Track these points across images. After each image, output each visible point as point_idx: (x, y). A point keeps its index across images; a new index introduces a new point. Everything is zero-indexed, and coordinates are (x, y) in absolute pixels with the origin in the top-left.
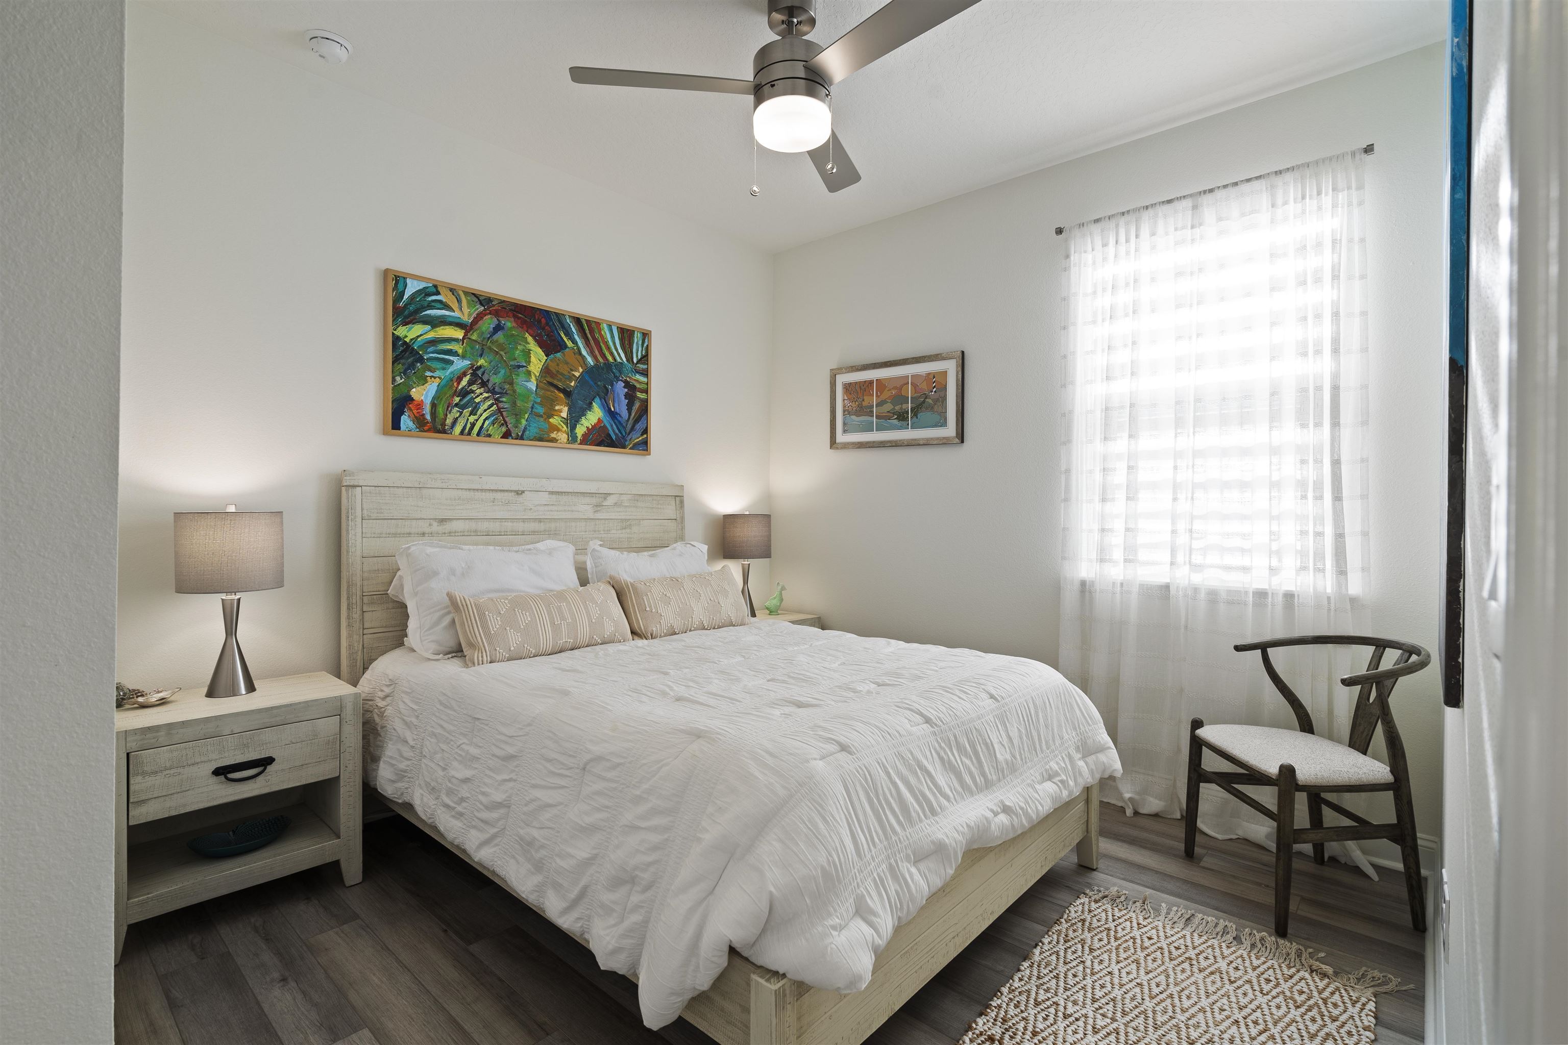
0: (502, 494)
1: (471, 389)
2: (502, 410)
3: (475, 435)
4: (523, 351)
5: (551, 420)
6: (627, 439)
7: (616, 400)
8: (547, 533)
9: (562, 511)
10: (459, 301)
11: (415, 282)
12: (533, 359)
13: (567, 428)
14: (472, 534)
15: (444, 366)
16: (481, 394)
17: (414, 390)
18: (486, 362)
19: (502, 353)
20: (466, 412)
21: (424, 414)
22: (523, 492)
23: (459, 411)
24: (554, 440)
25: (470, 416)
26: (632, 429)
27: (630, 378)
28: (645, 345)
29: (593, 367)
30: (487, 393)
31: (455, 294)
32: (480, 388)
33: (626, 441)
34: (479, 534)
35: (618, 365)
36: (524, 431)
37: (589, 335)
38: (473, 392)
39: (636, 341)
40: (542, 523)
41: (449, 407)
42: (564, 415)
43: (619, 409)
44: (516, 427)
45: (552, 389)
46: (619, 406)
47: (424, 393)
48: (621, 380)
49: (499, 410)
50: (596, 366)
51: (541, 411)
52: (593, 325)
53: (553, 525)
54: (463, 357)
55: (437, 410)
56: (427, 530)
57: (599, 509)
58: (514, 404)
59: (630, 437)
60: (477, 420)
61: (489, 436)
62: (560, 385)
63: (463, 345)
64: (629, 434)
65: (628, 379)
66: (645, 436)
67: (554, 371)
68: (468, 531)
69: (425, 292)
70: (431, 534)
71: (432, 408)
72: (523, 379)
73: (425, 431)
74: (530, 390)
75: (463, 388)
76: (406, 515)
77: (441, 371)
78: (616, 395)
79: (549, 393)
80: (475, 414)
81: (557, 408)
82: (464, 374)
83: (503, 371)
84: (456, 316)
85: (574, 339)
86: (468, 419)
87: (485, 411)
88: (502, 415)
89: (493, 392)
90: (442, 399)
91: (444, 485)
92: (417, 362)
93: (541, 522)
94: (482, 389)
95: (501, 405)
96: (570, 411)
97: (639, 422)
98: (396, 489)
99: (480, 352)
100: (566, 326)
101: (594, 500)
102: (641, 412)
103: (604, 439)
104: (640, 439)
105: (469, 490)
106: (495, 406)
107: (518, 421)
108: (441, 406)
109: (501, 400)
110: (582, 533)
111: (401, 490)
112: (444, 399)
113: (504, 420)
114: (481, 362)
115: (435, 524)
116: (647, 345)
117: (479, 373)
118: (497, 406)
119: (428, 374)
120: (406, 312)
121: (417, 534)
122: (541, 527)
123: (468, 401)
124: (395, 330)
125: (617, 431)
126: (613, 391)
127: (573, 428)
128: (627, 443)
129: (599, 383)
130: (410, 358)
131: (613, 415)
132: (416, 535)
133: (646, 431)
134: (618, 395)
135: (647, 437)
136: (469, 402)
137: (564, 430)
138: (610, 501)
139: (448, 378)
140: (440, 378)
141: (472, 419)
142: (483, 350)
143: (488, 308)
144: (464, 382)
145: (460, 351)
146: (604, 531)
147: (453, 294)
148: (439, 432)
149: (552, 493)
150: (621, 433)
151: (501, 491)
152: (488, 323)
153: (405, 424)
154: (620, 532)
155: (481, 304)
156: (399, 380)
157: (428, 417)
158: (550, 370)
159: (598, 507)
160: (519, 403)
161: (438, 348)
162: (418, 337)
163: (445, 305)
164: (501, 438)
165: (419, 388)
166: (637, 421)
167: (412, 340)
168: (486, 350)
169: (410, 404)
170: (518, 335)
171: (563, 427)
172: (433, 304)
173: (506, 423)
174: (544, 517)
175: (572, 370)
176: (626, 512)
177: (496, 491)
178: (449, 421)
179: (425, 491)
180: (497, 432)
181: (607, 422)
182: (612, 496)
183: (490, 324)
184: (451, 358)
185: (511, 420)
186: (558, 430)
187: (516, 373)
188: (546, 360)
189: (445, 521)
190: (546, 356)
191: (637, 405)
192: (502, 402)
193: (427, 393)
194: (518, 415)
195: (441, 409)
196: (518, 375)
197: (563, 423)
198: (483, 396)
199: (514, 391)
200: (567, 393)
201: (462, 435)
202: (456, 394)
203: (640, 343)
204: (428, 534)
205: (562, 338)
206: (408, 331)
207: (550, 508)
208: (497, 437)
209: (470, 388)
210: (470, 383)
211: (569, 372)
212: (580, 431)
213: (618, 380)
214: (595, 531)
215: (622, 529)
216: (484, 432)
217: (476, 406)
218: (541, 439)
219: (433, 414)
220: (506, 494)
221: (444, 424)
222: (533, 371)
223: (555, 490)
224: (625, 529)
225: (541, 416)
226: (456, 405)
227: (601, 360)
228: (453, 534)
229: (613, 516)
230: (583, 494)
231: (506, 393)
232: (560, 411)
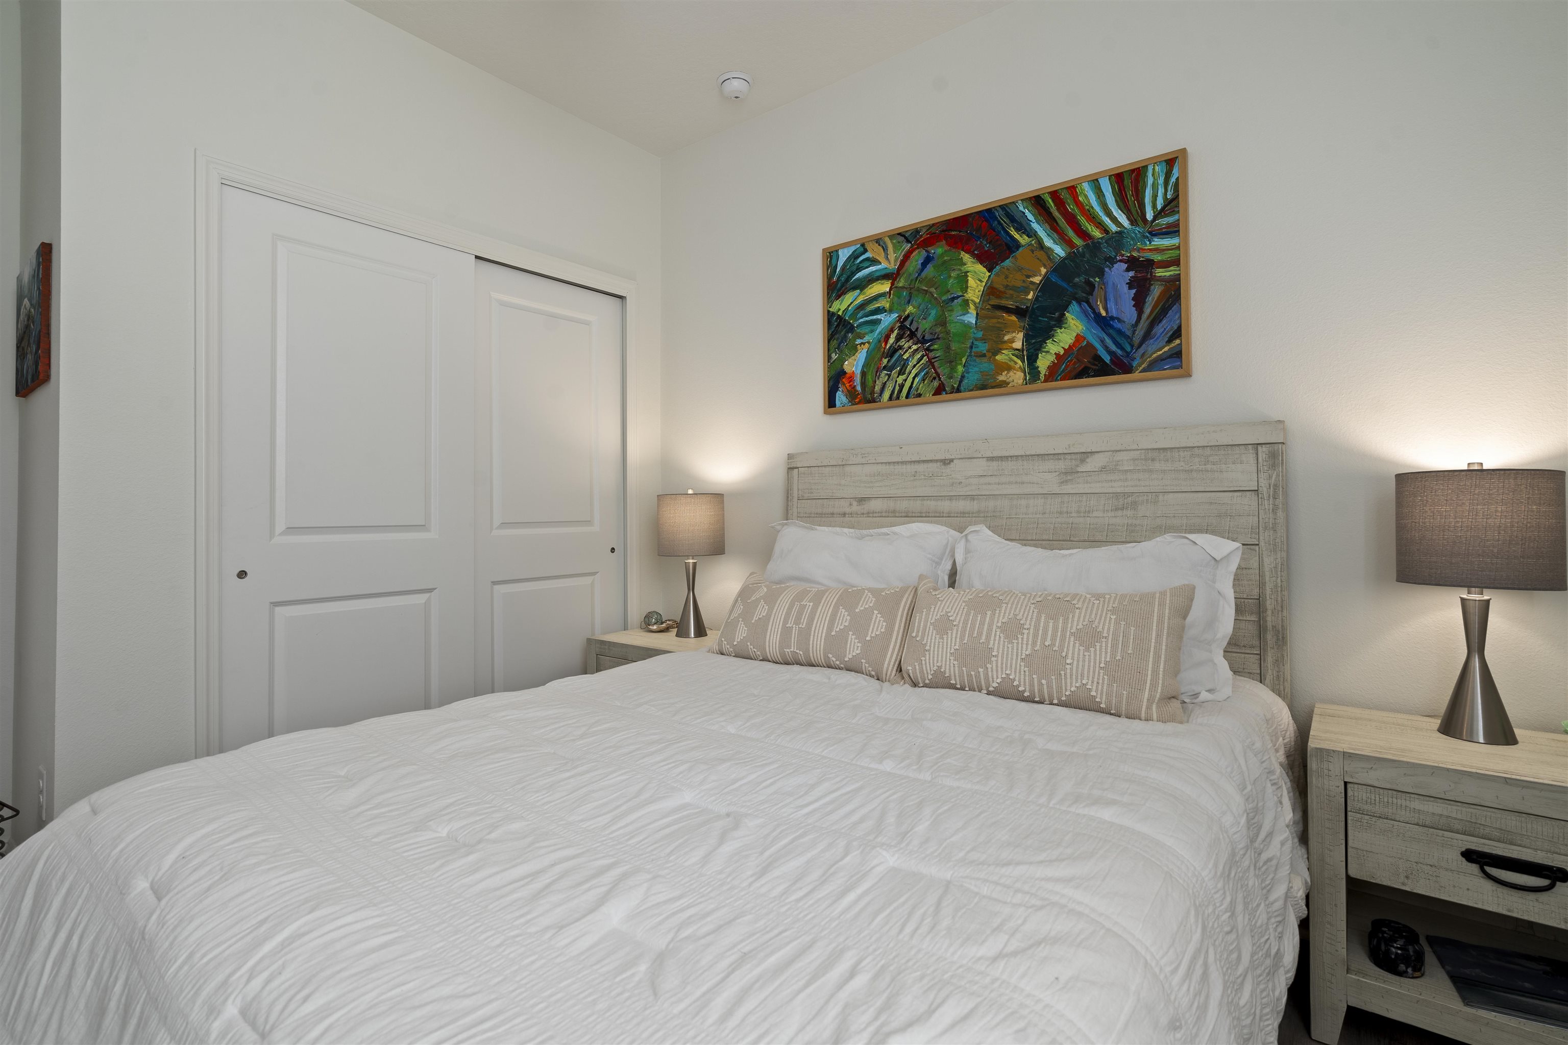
0: (925, 465)
1: (899, 346)
2: (933, 361)
3: (904, 398)
4: (958, 277)
5: (998, 357)
6: (1136, 355)
7: (1111, 297)
8: (982, 515)
9: (1005, 483)
10: (885, 249)
11: (846, 250)
12: (971, 282)
13: (1023, 361)
14: (890, 515)
15: (872, 327)
16: (910, 348)
17: (846, 363)
18: (914, 307)
19: (933, 290)
20: (894, 373)
21: (855, 386)
22: (952, 461)
23: (887, 374)
24: (1004, 384)
25: (898, 377)
26: (1147, 335)
27: (1139, 250)
28: (1173, 180)
29: (1065, 259)
30: (915, 344)
31: (881, 243)
32: (908, 341)
33: (1134, 359)
34: (897, 515)
35: (1113, 238)
36: (961, 382)
37: (1056, 214)
38: (901, 348)
39: (1150, 180)
40: (975, 502)
41: (878, 371)
42: (1018, 345)
43: (1117, 310)
44: (951, 378)
45: (998, 313)
46: (1116, 304)
47: (854, 365)
48: (1121, 261)
49: (931, 362)
50: (1070, 256)
51: (982, 349)
52: (1064, 195)
53: (991, 504)
54: (891, 311)
55: (867, 378)
56: (848, 510)
57: (1069, 477)
58: (948, 348)
59: (1141, 351)
60: (905, 380)
61: (919, 395)
62: (1010, 304)
63: (889, 297)
64: (1140, 346)
65: (1135, 254)
66: (1177, 342)
67: (1001, 288)
68: (886, 512)
69: (854, 256)
70: (851, 514)
71: (862, 378)
72: (958, 314)
73: (856, 404)
74: (968, 325)
75: (890, 347)
76: (830, 494)
77: (870, 335)
78: (1110, 289)
79: (995, 321)
80: (904, 374)
81: (1006, 338)
82: (892, 330)
83: (933, 312)
84: (883, 267)
85: (1032, 229)
86: (896, 381)
87: (914, 366)
88: (934, 367)
89: (923, 341)
90: (870, 365)
91: (864, 461)
92: (848, 333)
93: (974, 499)
94: (911, 341)
95: (931, 355)
96: (1027, 338)
97: (1160, 321)
98: (823, 468)
99: (907, 298)
100: (1017, 216)
101: (1061, 465)
102: (1168, 300)
103: (1090, 365)
104: (1166, 349)
105: (889, 463)
106: (925, 357)
107: (953, 369)
108: (870, 373)
109: (932, 348)
110: (1038, 516)
111: (827, 469)
112: (873, 365)
113: (936, 372)
114: (910, 309)
115: (855, 503)
116: (1177, 179)
117: (907, 324)
118: (928, 357)
119: (858, 341)
120: (839, 285)
121: (839, 514)
122: (974, 506)
123: (895, 360)
124: (830, 307)
125: (1113, 347)
126: (1104, 284)
127: (1032, 360)
128: (1135, 364)
129: (1077, 280)
130: (842, 330)
131: (1104, 323)
132: (838, 516)
133: (1177, 333)
134: (1115, 286)
135: (1180, 344)
136: (897, 361)
137: (1017, 366)
138: (1093, 464)
139: (875, 341)
140: (868, 342)
141: (900, 379)
142: (910, 295)
143: (916, 242)
144: (892, 340)
145: (887, 306)
146: (1078, 512)
147: (879, 245)
148: (869, 402)
149: (991, 459)
150: (1122, 349)
151: (924, 461)
152: (918, 257)
153: (839, 400)
154: (1110, 514)
155: (908, 241)
156: (834, 356)
157: (859, 388)
158: (996, 289)
159: (1069, 474)
160: (954, 346)
161: (867, 311)
162: (849, 306)
163: (874, 261)
164: (933, 395)
165: (850, 360)
166: (1156, 320)
167: (844, 311)
168: (915, 293)
169: (843, 378)
170: (951, 260)
171: (1016, 363)
172: (861, 265)
173: (938, 375)
174: (979, 493)
175: (1029, 277)
176: (1126, 480)
177: (919, 462)
178: (877, 388)
179: (848, 469)
180: (927, 389)
181: (1094, 337)
182: (1097, 455)
183: (917, 261)
184: (879, 317)
185: (943, 370)
186: (1009, 368)
187: (950, 308)
188: (990, 276)
189: (865, 500)
190: (989, 272)
191: (1156, 291)
192: (933, 350)
193: (857, 363)
194: (952, 362)
195: (870, 377)
196: (952, 310)
197: (1017, 356)
198: (912, 350)
199: (948, 333)
200: (1020, 312)
201: (891, 400)
202: (884, 356)
203: (1161, 181)
204: (848, 514)
205: (1012, 237)
206: (840, 304)
207: (987, 480)
208: (929, 396)
209: (898, 344)
210: (898, 339)
211: (1024, 281)
212: (1044, 363)
213: (1112, 261)
214: (1061, 513)
215: (1117, 509)
216: (913, 391)
217: (904, 364)
218: (983, 387)
219: (863, 384)
220: (930, 465)
221: (873, 393)
222: (971, 298)
223: (995, 454)
224: (1122, 509)
225: (984, 355)
226: (885, 368)
227: (1078, 242)
228: (871, 515)
229: (1096, 488)
230: (1042, 456)
231: (938, 338)
232: (1012, 341)
